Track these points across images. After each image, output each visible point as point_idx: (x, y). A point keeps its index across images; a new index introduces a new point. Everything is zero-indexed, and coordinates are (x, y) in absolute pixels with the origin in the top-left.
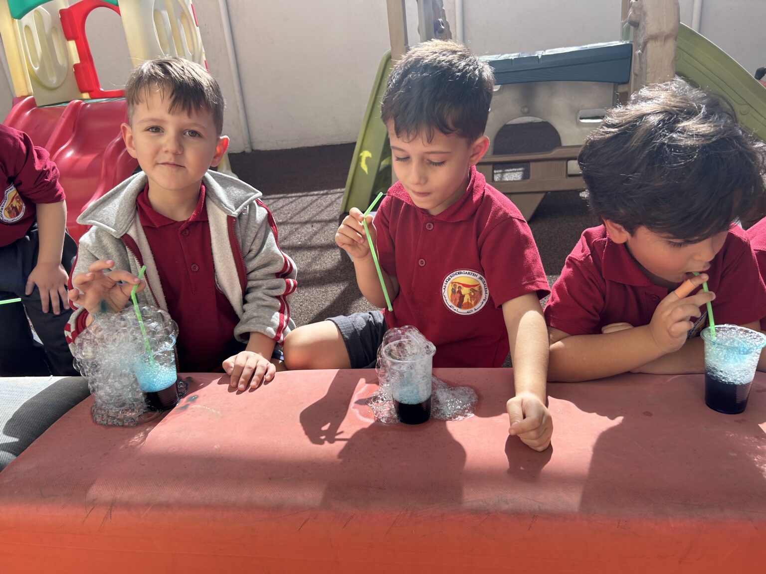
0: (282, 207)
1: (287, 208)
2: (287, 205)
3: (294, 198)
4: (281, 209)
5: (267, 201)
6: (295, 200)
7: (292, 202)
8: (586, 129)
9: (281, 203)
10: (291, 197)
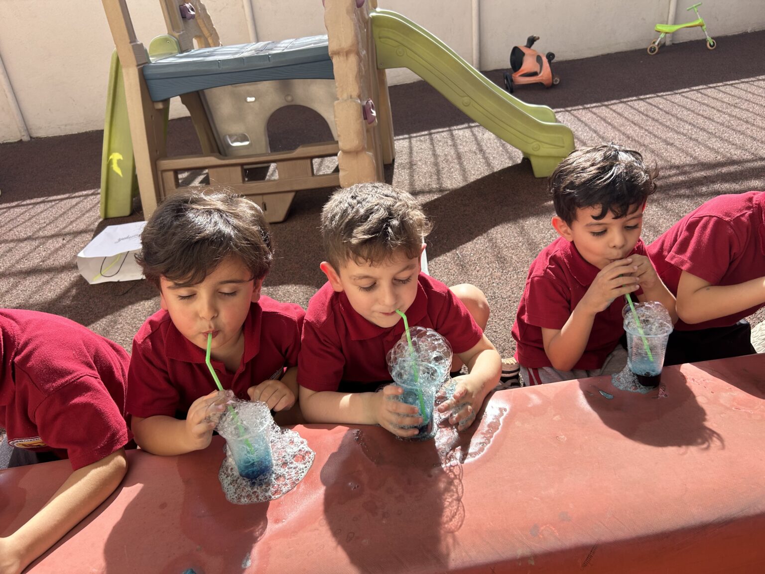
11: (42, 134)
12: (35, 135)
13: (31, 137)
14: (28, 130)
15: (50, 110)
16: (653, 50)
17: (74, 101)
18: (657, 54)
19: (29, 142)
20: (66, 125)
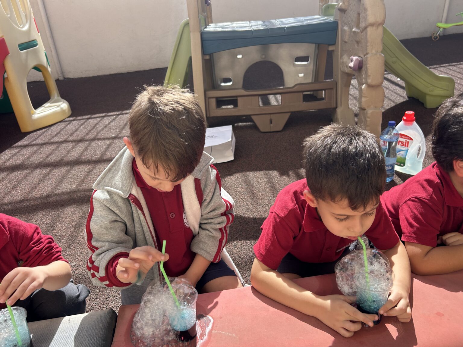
0: (109, 123)
1: (113, 125)
2: (112, 121)
3: (114, 117)
4: (109, 125)
5: (95, 119)
6: (116, 118)
7: (114, 120)
8: (299, 68)
9: (106, 121)
10: (112, 115)
11: (71, 76)
12: (66, 76)
13: (64, 78)
14: (62, 73)
15: (77, 61)
16: (436, 38)
17: (92, 56)
18: (437, 40)
19: (63, 80)
20: (86, 71)
